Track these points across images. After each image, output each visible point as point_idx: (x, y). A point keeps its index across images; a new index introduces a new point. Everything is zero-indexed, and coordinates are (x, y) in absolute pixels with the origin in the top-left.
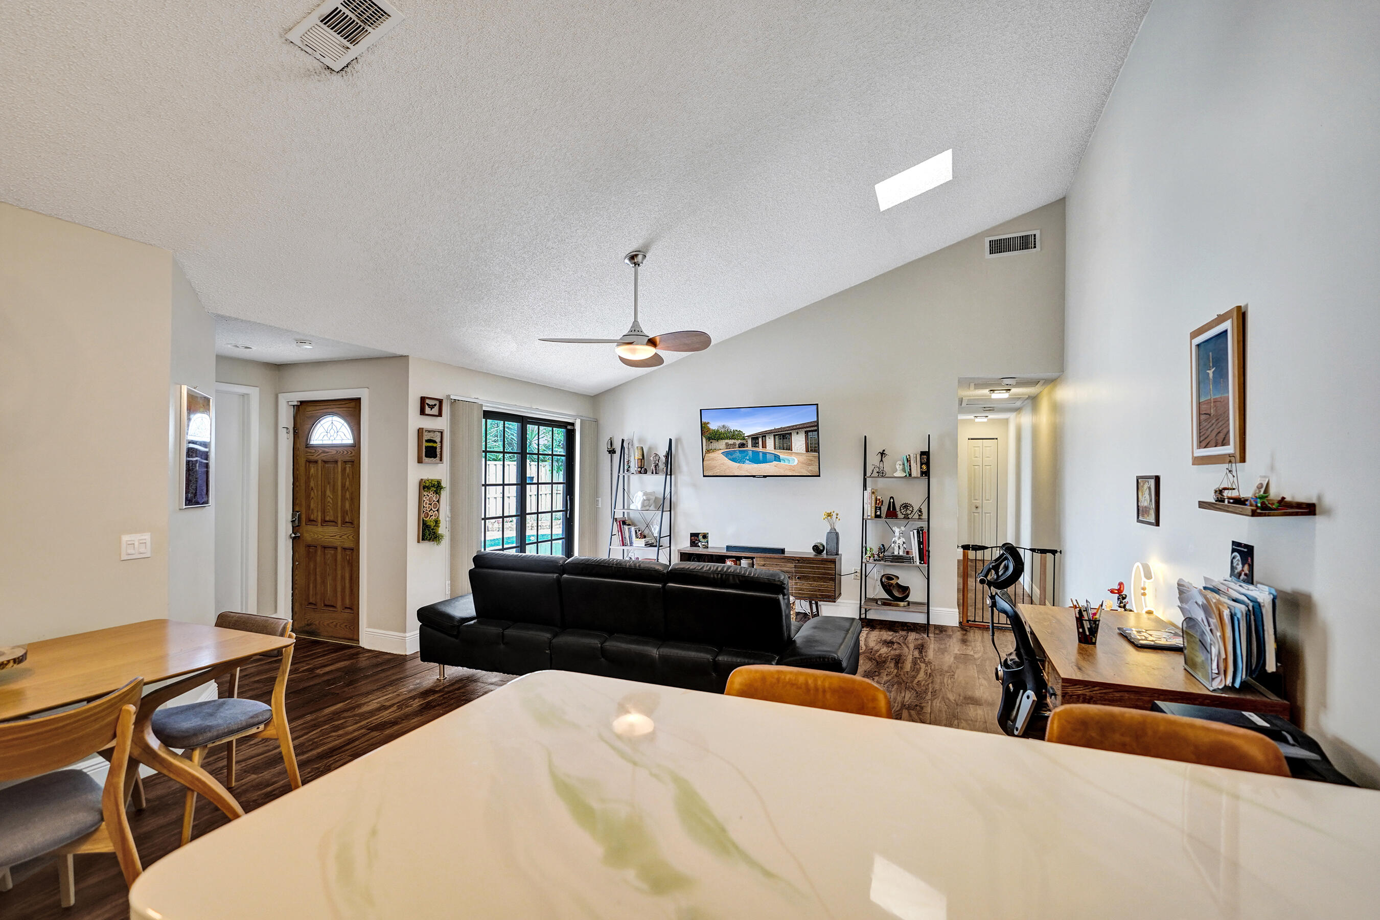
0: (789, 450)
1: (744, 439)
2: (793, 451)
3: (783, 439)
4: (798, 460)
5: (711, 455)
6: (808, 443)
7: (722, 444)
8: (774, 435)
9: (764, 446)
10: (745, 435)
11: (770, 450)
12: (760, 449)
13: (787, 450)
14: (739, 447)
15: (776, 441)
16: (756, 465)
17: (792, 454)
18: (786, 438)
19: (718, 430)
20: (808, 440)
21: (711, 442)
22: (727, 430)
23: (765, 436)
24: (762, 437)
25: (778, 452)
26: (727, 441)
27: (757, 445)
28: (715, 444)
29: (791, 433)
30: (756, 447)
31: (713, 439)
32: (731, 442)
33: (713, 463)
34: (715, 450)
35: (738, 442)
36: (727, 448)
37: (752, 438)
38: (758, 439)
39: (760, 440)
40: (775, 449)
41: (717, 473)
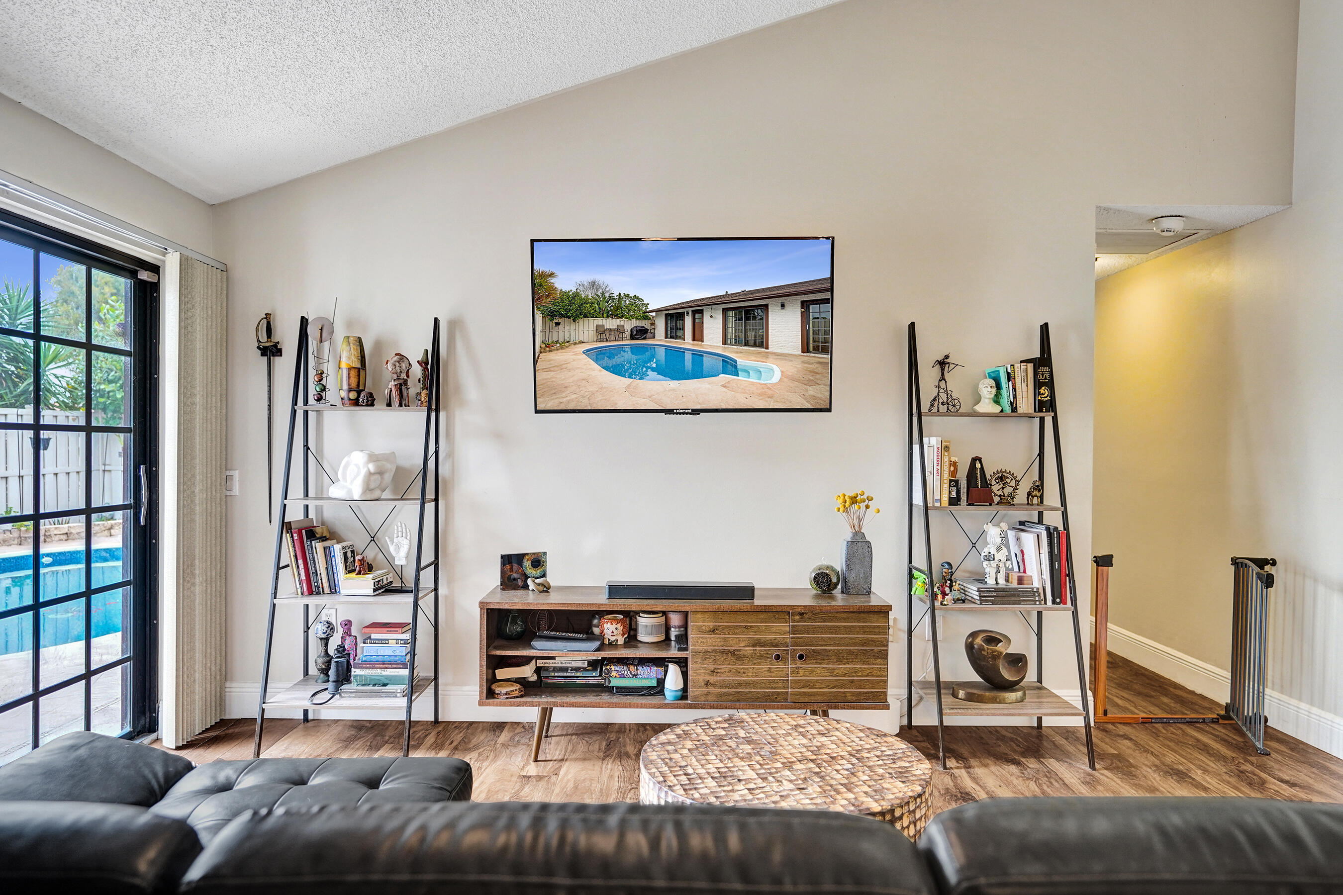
0: (761, 345)
1: (646, 318)
2: (769, 350)
3: (747, 319)
4: (782, 372)
5: (557, 357)
6: (808, 332)
7: (586, 329)
8: (725, 311)
9: (698, 336)
10: (650, 308)
11: (714, 347)
12: (688, 342)
13: (755, 345)
14: (632, 337)
15: (730, 325)
16: (674, 384)
17: (767, 356)
18: (755, 318)
19: (576, 294)
20: (808, 323)
21: (558, 324)
22: (603, 294)
23: (701, 312)
24: (694, 313)
25: (732, 352)
26: (600, 321)
27: (679, 333)
28: (567, 328)
29: (767, 306)
30: (677, 337)
31: (562, 316)
32: (610, 323)
33: (560, 377)
34: (564, 344)
35: (629, 325)
36: (601, 340)
37: (666, 315)
38: (683, 320)
39: (688, 321)
40: (725, 342)
41: (569, 402)
